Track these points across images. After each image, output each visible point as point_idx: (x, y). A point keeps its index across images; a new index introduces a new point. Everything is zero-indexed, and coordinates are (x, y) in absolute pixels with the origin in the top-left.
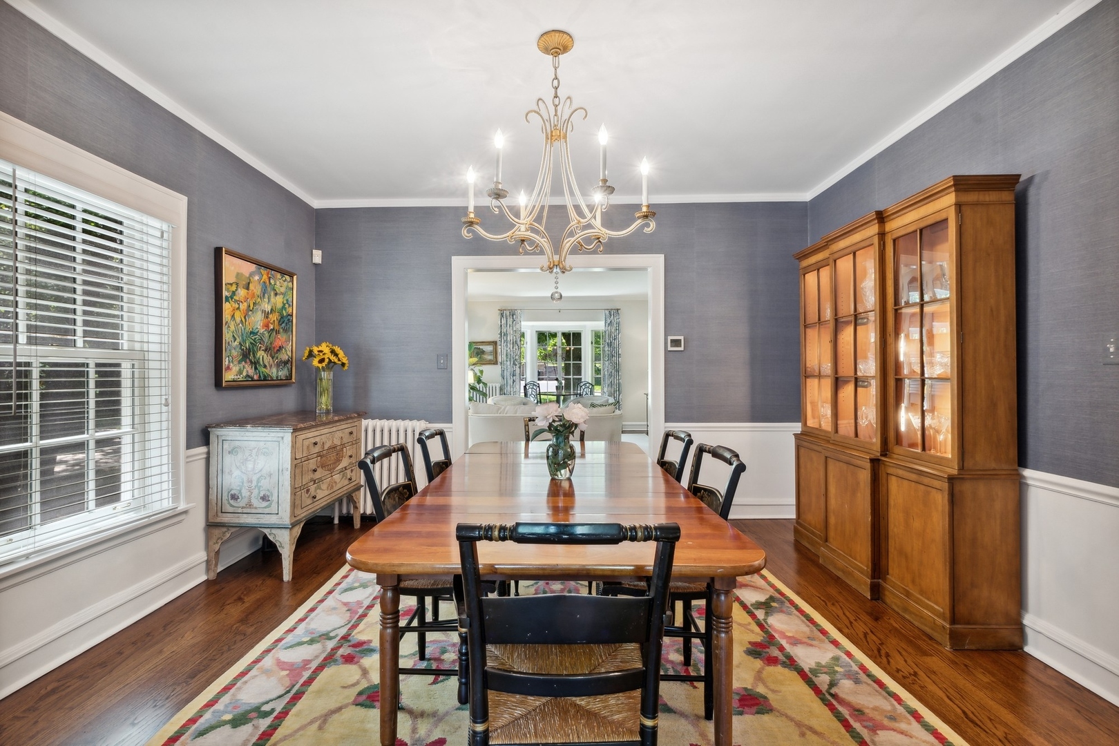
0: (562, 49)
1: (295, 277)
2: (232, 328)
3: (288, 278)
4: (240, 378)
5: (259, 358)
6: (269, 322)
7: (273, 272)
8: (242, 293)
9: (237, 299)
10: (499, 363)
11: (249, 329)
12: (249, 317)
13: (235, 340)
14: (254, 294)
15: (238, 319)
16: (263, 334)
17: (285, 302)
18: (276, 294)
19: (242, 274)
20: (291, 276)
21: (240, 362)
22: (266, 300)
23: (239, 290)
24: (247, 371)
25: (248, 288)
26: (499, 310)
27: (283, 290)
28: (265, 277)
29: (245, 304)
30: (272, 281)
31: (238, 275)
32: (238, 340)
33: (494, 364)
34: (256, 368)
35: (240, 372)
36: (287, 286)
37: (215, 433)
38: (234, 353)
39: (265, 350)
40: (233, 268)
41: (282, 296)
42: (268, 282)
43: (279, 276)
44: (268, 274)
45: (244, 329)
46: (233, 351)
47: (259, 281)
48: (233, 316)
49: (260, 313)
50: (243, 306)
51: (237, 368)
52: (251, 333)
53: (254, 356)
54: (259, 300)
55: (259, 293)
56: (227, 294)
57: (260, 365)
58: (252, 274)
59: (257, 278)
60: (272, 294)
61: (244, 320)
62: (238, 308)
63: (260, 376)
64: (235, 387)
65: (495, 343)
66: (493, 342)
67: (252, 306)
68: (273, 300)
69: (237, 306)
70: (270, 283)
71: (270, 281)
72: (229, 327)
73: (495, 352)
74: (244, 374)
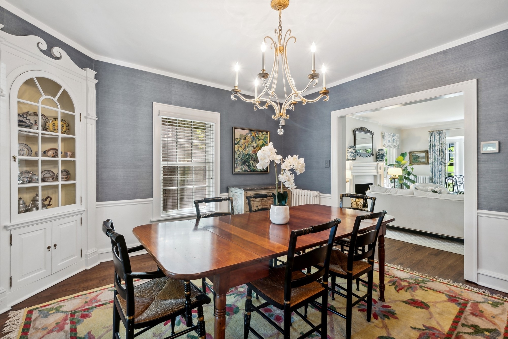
0: (283, 6)
1: (269, 133)
2: (238, 153)
3: (265, 133)
4: (242, 171)
5: (251, 164)
6: (256, 150)
7: (257, 132)
8: (242, 141)
9: (240, 143)
10: (429, 164)
11: (246, 153)
12: (246, 149)
13: (239, 157)
14: (248, 141)
15: (241, 150)
16: (253, 155)
17: (264, 142)
18: (259, 140)
19: (242, 135)
20: (267, 132)
21: (241, 165)
22: (254, 142)
23: (241, 140)
24: (245, 168)
25: (245, 139)
26: (429, 132)
27: (263, 138)
28: (253, 134)
29: (244, 145)
30: (257, 136)
31: (241, 135)
32: (241, 158)
33: (426, 164)
34: (249, 167)
35: (242, 169)
36: (265, 136)
37: (231, 189)
38: (239, 162)
39: (254, 161)
40: (238, 133)
41: (262, 140)
42: (255, 136)
43: (261, 133)
44: (255, 133)
45: (244, 154)
46: (239, 161)
47: (251, 136)
48: (238, 150)
49: (251, 147)
50: (243, 146)
51: (240, 167)
52: (247, 155)
53: (248, 163)
54: (251, 143)
55: (250, 140)
56: (235, 142)
57: (251, 166)
58: (247, 134)
59: (249, 135)
60: (257, 140)
61: (243, 151)
62: (241, 147)
63: (251, 170)
64: (239, 174)
65: (427, 152)
66: (425, 151)
67: (247, 145)
68: (257, 142)
69: (240, 146)
70: (256, 136)
71: (256, 135)
72: (236, 153)
73: (427, 157)
74: (244, 169)
